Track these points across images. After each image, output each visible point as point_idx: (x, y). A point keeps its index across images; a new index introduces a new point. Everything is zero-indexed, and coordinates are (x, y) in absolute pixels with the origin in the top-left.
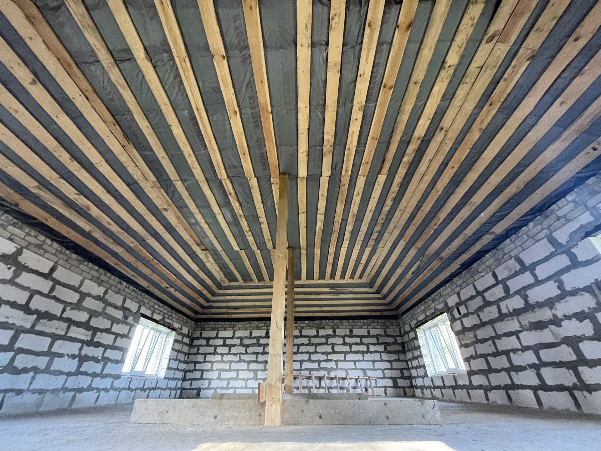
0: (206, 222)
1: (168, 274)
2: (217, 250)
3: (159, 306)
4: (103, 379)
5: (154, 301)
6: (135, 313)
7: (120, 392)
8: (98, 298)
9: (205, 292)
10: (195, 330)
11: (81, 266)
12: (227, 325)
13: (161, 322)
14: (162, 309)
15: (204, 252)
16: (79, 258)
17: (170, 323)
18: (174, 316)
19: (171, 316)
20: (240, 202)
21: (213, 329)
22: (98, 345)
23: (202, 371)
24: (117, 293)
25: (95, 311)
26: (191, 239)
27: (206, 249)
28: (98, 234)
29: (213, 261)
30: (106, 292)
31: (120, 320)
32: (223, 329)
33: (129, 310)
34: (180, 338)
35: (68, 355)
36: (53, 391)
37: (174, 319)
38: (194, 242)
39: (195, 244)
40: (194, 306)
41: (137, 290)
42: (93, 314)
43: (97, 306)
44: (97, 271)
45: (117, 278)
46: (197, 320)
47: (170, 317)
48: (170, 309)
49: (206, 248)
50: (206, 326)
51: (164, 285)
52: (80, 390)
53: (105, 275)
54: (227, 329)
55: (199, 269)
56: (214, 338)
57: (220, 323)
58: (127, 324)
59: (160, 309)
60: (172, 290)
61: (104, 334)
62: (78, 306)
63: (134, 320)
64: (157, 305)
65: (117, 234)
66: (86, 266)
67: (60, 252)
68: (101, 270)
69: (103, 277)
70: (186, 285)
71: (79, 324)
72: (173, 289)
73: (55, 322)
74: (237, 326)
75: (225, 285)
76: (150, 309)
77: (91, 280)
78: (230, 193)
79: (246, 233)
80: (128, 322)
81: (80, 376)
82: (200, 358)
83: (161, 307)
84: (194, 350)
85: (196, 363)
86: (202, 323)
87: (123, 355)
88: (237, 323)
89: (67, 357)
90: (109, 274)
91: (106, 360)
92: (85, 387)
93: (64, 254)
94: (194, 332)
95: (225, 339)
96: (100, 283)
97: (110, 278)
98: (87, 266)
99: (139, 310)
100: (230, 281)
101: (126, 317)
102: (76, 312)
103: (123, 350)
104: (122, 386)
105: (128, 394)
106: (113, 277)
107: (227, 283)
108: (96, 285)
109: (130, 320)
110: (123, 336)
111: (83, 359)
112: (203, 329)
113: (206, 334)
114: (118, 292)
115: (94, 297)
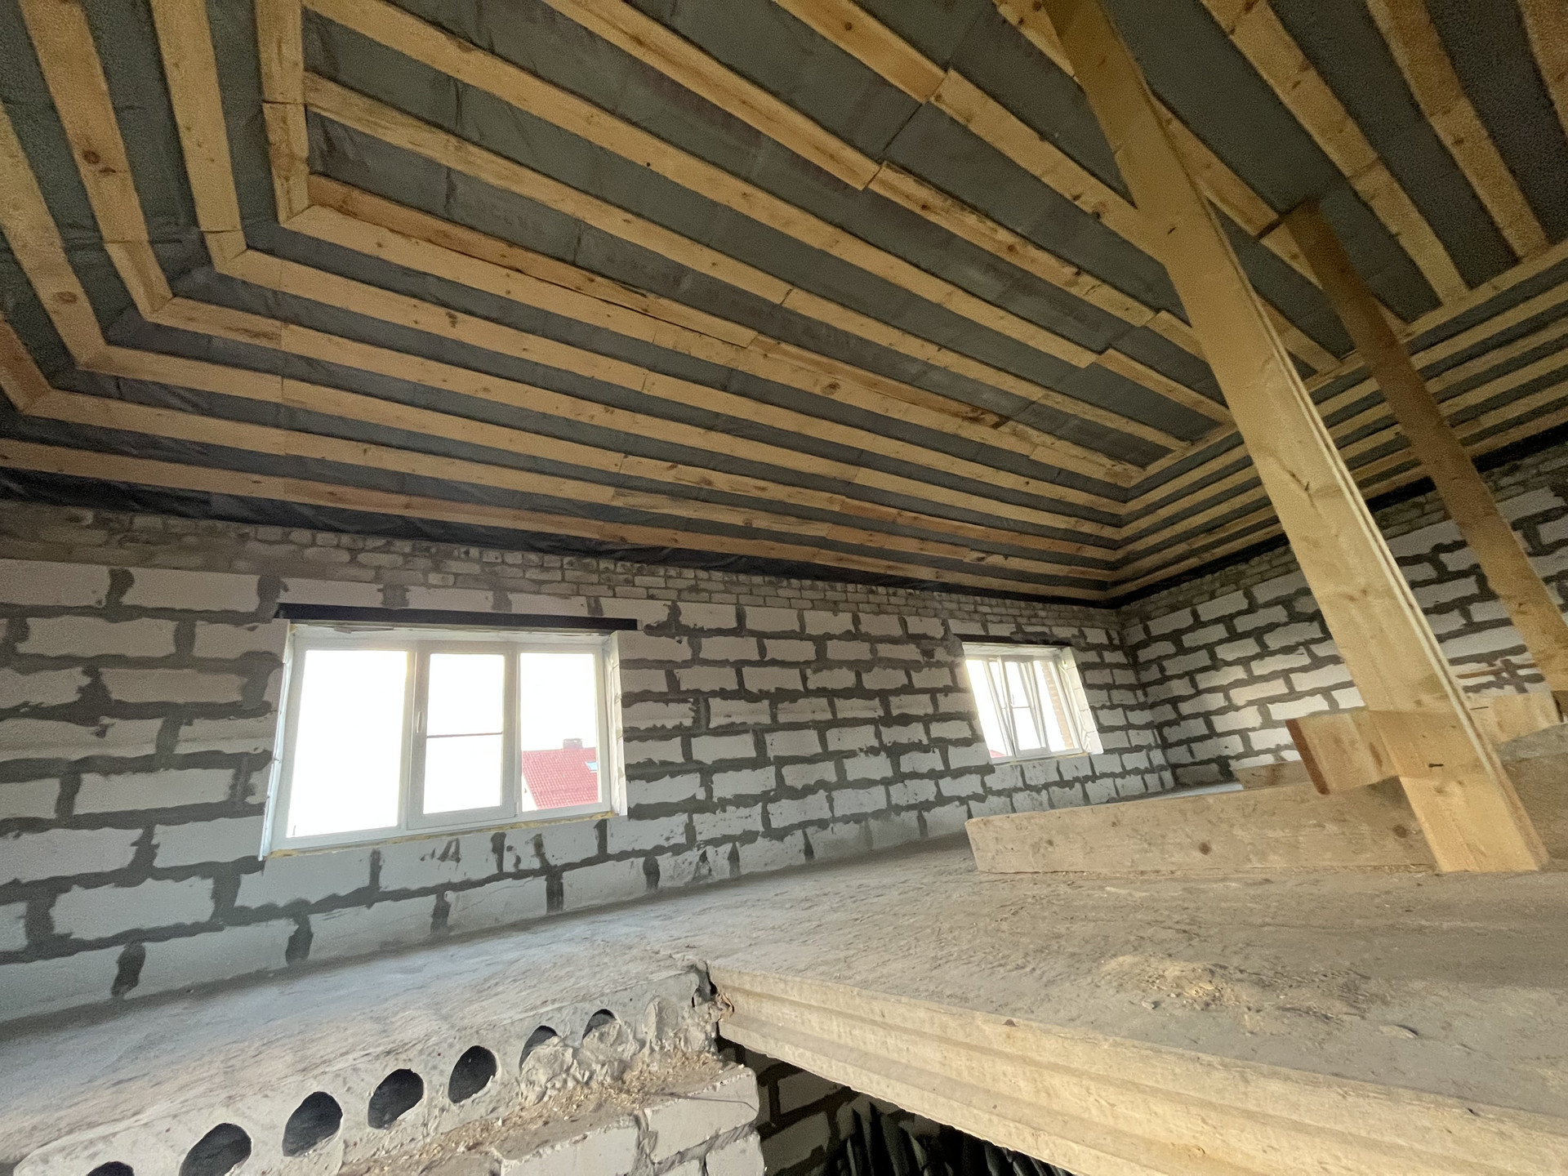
0: (941, 347)
1: (960, 527)
2: (1034, 403)
3: (990, 606)
4: (958, 780)
5: (971, 598)
6: (943, 639)
7: (1010, 796)
8: (848, 636)
9: (1087, 528)
10: (1123, 626)
11: (781, 592)
12: (1212, 582)
13: (1016, 637)
14: (1003, 610)
15: (1002, 428)
16: (767, 579)
17: (1043, 633)
18: (1042, 614)
19: (1036, 616)
20: (974, 209)
21: (1174, 608)
22: (905, 720)
23: (1207, 716)
24: (878, 614)
25: (858, 661)
26: (944, 417)
27: (1003, 419)
28: (762, 521)
29: (1048, 439)
30: (856, 621)
31: (918, 662)
32: (1207, 597)
33: (925, 636)
34: (1092, 657)
35: (861, 750)
36: (877, 814)
37: (1047, 622)
38: (959, 421)
39: (966, 423)
40: (1083, 573)
41: (918, 592)
42: (859, 667)
43: (859, 651)
44: (812, 588)
45: (859, 586)
46: (1115, 604)
47: (1033, 620)
48: (1023, 604)
49: (1000, 416)
50: (1149, 608)
51: (971, 556)
52: (926, 806)
53: (833, 589)
54: (1218, 592)
55: (1027, 479)
56: (1190, 629)
57: (1185, 586)
58: (939, 665)
59: (996, 610)
60: (996, 560)
61: (903, 697)
62: (822, 662)
63: (949, 653)
64: (982, 604)
65: (792, 501)
66: (790, 588)
67: (732, 583)
68: (820, 584)
69: (830, 595)
70: (1021, 533)
71: (846, 694)
72: (995, 556)
73: (802, 702)
74: (1249, 572)
75: (1133, 483)
76: (971, 620)
77: (813, 608)
78: (924, 207)
79: (1074, 291)
80: (938, 662)
81: (907, 782)
82: (1180, 687)
83: (998, 606)
84: (1153, 673)
85: (1175, 701)
86: (1135, 605)
87: (971, 727)
88: (1242, 567)
89: (862, 755)
90: (839, 586)
91: (942, 744)
92: (932, 799)
93: (738, 583)
94: (1125, 633)
95: (1227, 620)
96: (834, 607)
97: (846, 592)
98: (789, 586)
99: (947, 629)
100: (1143, 466)
101: (928, 654)
102: (825, 673)
103: (967, 717)
104: (1008, 784)
105: (1032, 799)
106: (851, 587)
107: (1136, 476)
108: (830, 614)
109: (940, 654)
110: (947, 690)
111: (895, 752)
112: (1145, 618)
113: (1158, 627)
114: (880, 611)
115: (840, 638)
